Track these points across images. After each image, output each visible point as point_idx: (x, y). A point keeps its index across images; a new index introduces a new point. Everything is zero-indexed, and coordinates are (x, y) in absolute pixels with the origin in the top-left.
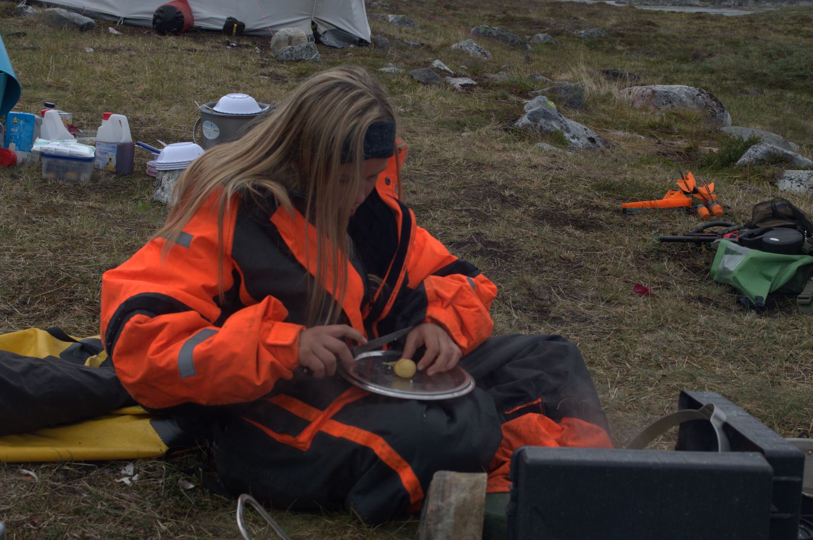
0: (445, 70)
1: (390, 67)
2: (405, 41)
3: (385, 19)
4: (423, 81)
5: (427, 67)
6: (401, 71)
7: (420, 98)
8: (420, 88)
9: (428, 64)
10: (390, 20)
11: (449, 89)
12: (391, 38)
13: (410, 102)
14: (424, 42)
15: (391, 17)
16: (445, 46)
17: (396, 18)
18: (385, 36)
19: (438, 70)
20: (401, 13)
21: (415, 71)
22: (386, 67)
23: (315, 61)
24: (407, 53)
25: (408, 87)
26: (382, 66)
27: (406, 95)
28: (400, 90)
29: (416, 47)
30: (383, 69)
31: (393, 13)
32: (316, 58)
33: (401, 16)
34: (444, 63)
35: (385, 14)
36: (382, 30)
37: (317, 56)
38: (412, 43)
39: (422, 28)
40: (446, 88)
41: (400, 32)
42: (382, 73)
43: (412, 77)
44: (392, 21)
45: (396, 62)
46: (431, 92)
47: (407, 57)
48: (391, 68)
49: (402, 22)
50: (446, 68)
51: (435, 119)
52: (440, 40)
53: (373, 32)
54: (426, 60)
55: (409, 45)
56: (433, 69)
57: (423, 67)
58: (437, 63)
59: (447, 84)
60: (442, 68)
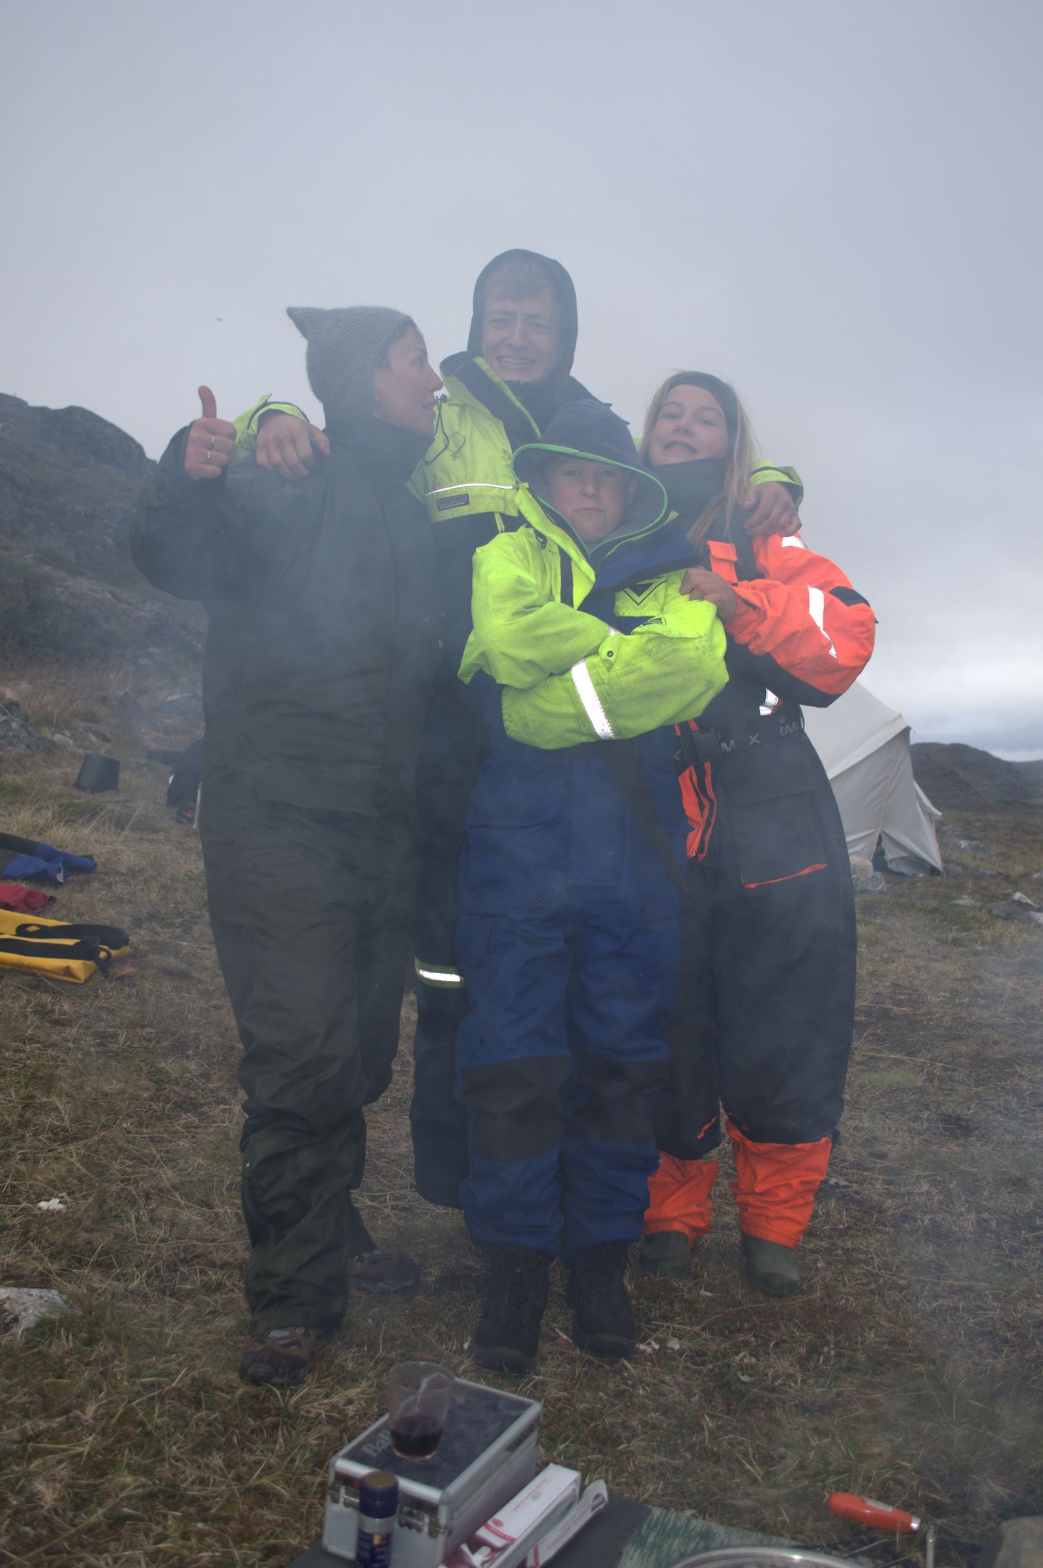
0: (1027, 904)
1: (965, 899)
2: (981, 870)
3: (958, 846)
4: (1003, 915)
5: (1006, 900)
6: (978, 904)
7: (1001, 935)
8: (1000, 925)
9: (1007, 897)
10: (962, 847)
11: (1032, 924)
12: (964, 866)
13: (989, 939)
14: (1001, 871)
15: (963, 844)
16: (1025, 876)
17: (969, 845)
18: (958, 864)
19: (1019, 903)
20: (975, 839)
21: (994, 904)
22: (961, 899)
23: (881, 892)
24: (984, 883)
25: (985, 923)
26: (956, 898)
27: (985, 932)
28: (977, 925)
29: (993, 877)
30: (958, 902)
31: (966, 838)
32: (882, 889)
33: (974, 842)
34: (1025, 894)
35: (956, 840)
36: (954, 857)
37: (884, 886)
38: (988, 872)
39: (998, 855)
40: (1030, 924)
41: (974, 859)
42: (957, 905)
43: (990, 911)
44: (965, 848)
45: (972, 894)
46: (1013, 929)
47: (985, 888)
48: (966, 901)
49: (976, 849)
50: (1029, 901)
51: (1019, 959)
52: (1019, 869)
53: (944, 860)
54: (1006, 892)
55: (985, 874)
56: (1014, 902)
57: (1003, 900)
58: (1018, 896)
59: (1031, 920)
60: (1024, 902)
